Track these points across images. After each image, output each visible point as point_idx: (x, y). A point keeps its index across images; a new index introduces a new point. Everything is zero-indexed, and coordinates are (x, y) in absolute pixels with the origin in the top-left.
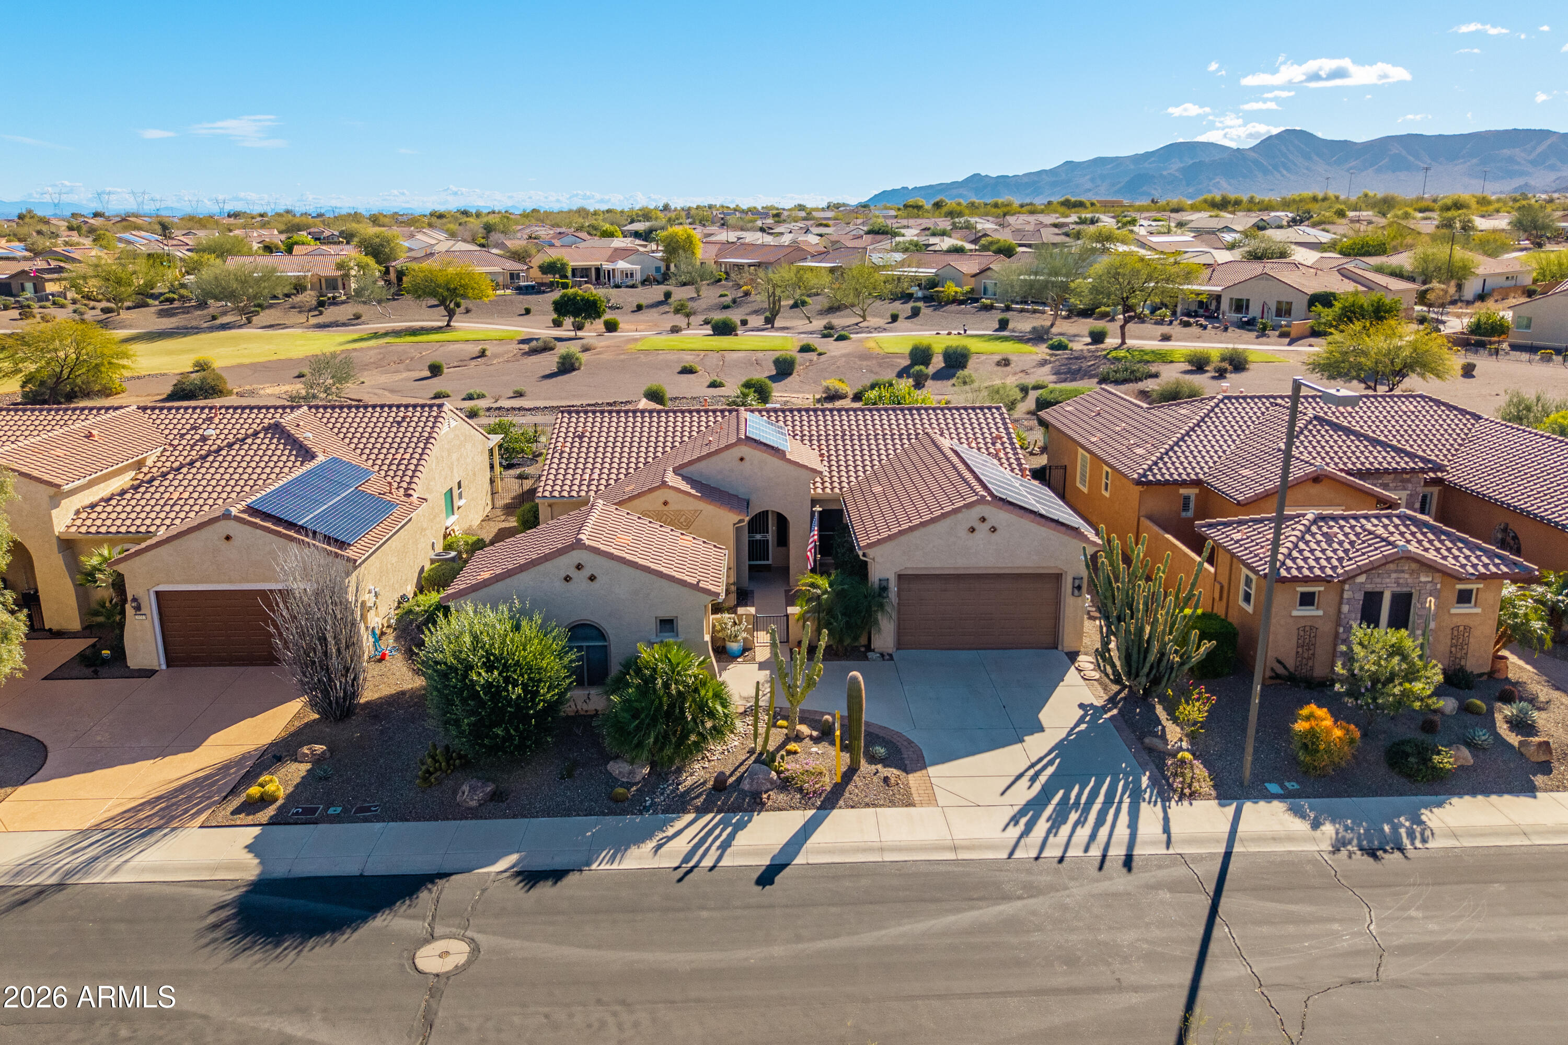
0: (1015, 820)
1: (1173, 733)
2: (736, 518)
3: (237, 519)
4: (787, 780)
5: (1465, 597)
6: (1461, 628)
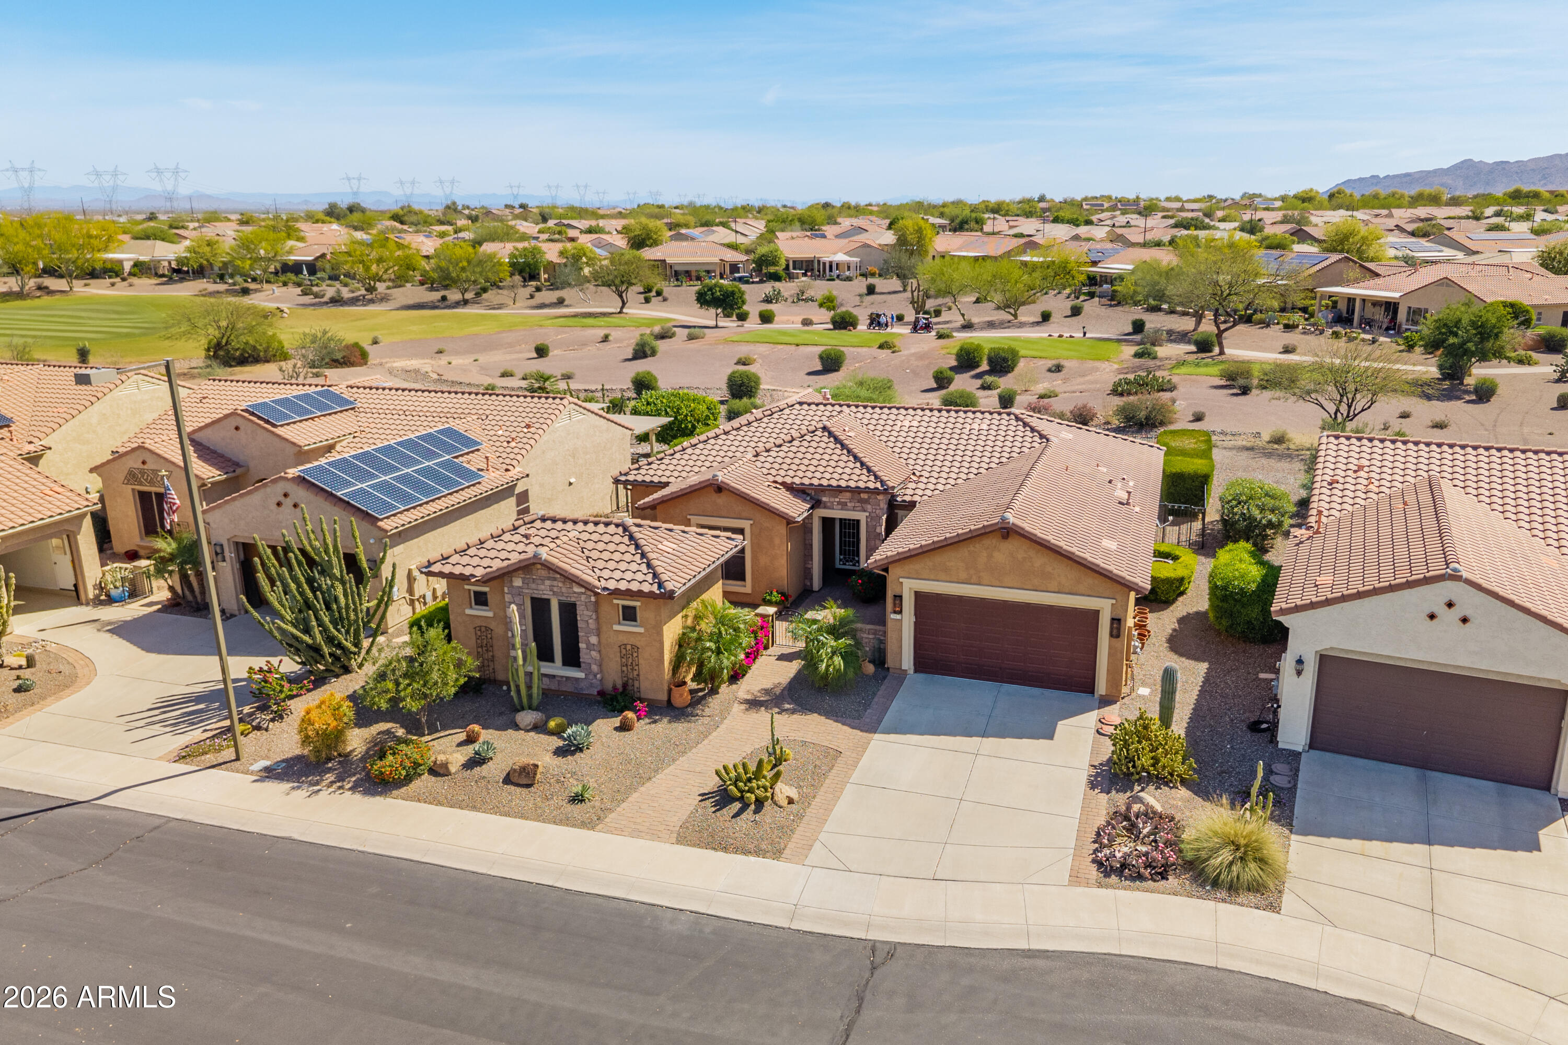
5: (629, 615)
6: (629, 647)
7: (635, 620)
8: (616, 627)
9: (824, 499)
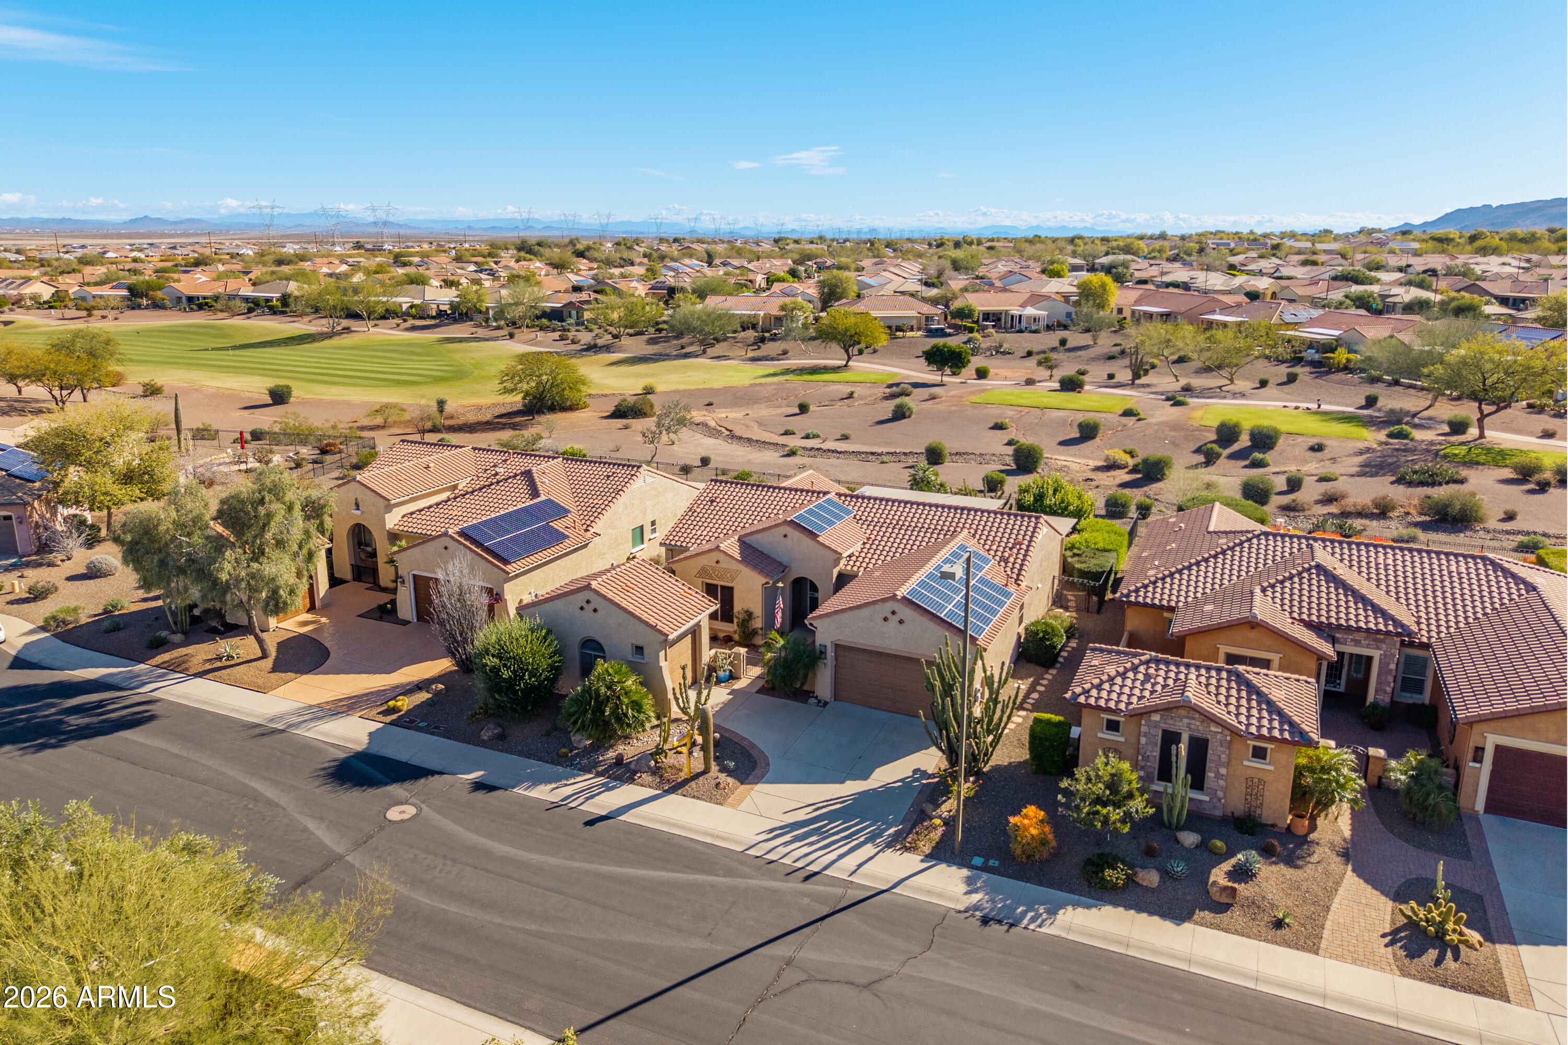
0: (774, 830)
1: (950, 805)
3: (451, 537)
4: (659, 768)
5: (1260, 753)
6: (1256, 780)
7: (1264, 758)
8: (1246, 763)
9: (1337, 635)
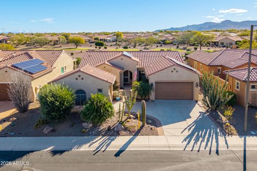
0: (185, 140)
1: (224, 119)
2: (120, 71)
4: (126, 128)
